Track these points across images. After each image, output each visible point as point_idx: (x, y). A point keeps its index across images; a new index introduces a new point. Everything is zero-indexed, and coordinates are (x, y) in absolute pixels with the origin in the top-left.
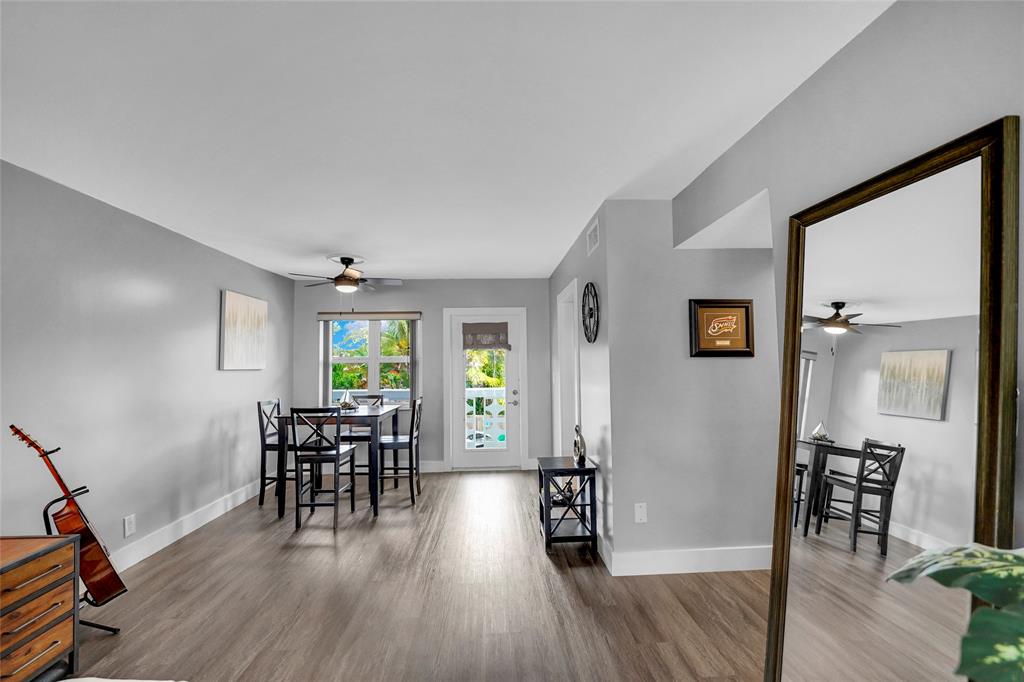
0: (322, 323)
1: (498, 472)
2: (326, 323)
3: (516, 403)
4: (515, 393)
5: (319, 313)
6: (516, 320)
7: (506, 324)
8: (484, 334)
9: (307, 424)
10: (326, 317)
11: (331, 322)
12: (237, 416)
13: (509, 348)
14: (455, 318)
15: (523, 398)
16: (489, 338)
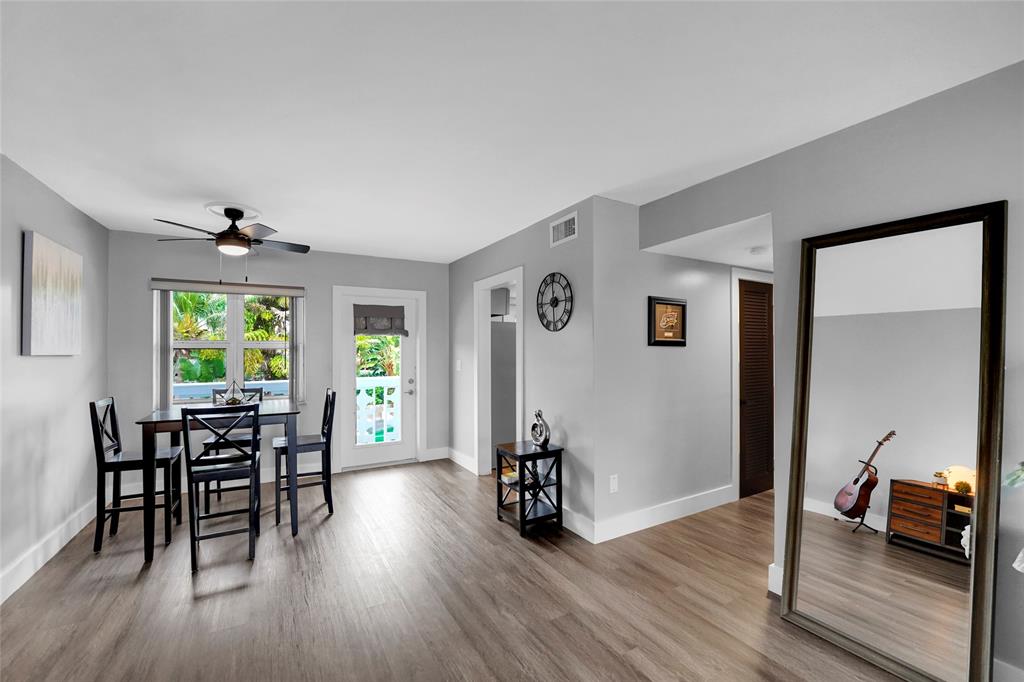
0: (156, 295)
1: (396, 467)
2: (165, 294)
3: (411, 393)
4: (411, 381)
5: (153, 279)
6: (414, 304)
7: (403, 307)
8: (378, 318)
9: (207, 428)
10: (165, 286)
11: (172, 293)
12: (43, 425)
13: (406, 334)
14: (346, 298)
15: (420, 387)
16: (385, 323)
